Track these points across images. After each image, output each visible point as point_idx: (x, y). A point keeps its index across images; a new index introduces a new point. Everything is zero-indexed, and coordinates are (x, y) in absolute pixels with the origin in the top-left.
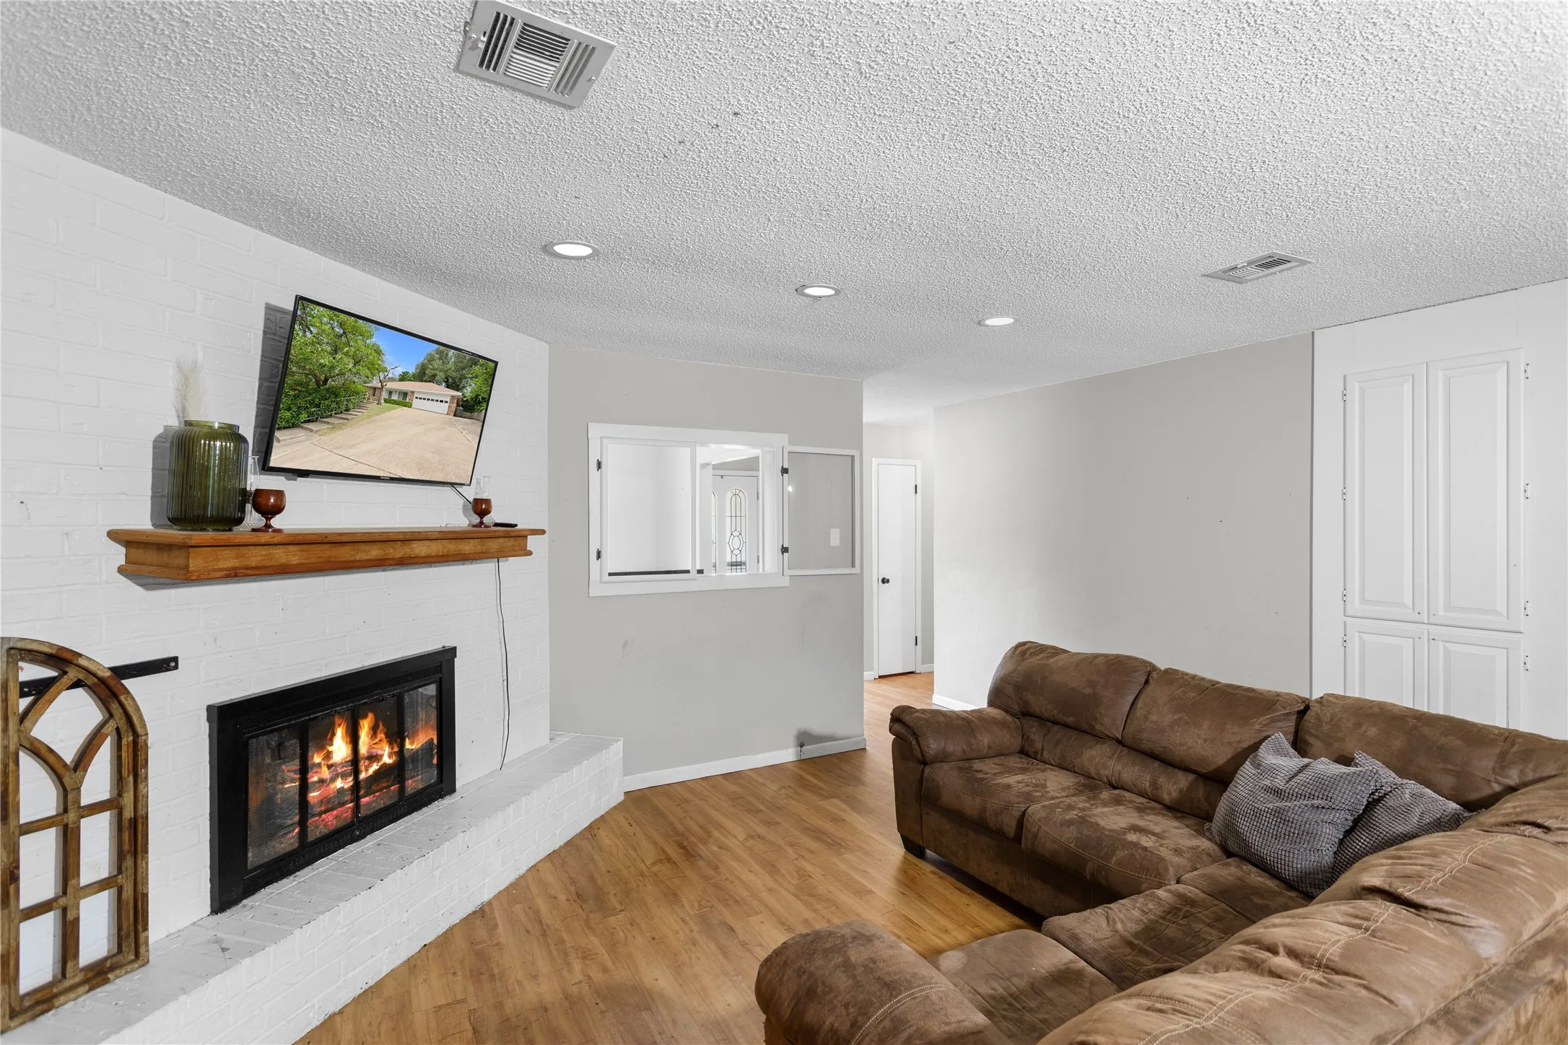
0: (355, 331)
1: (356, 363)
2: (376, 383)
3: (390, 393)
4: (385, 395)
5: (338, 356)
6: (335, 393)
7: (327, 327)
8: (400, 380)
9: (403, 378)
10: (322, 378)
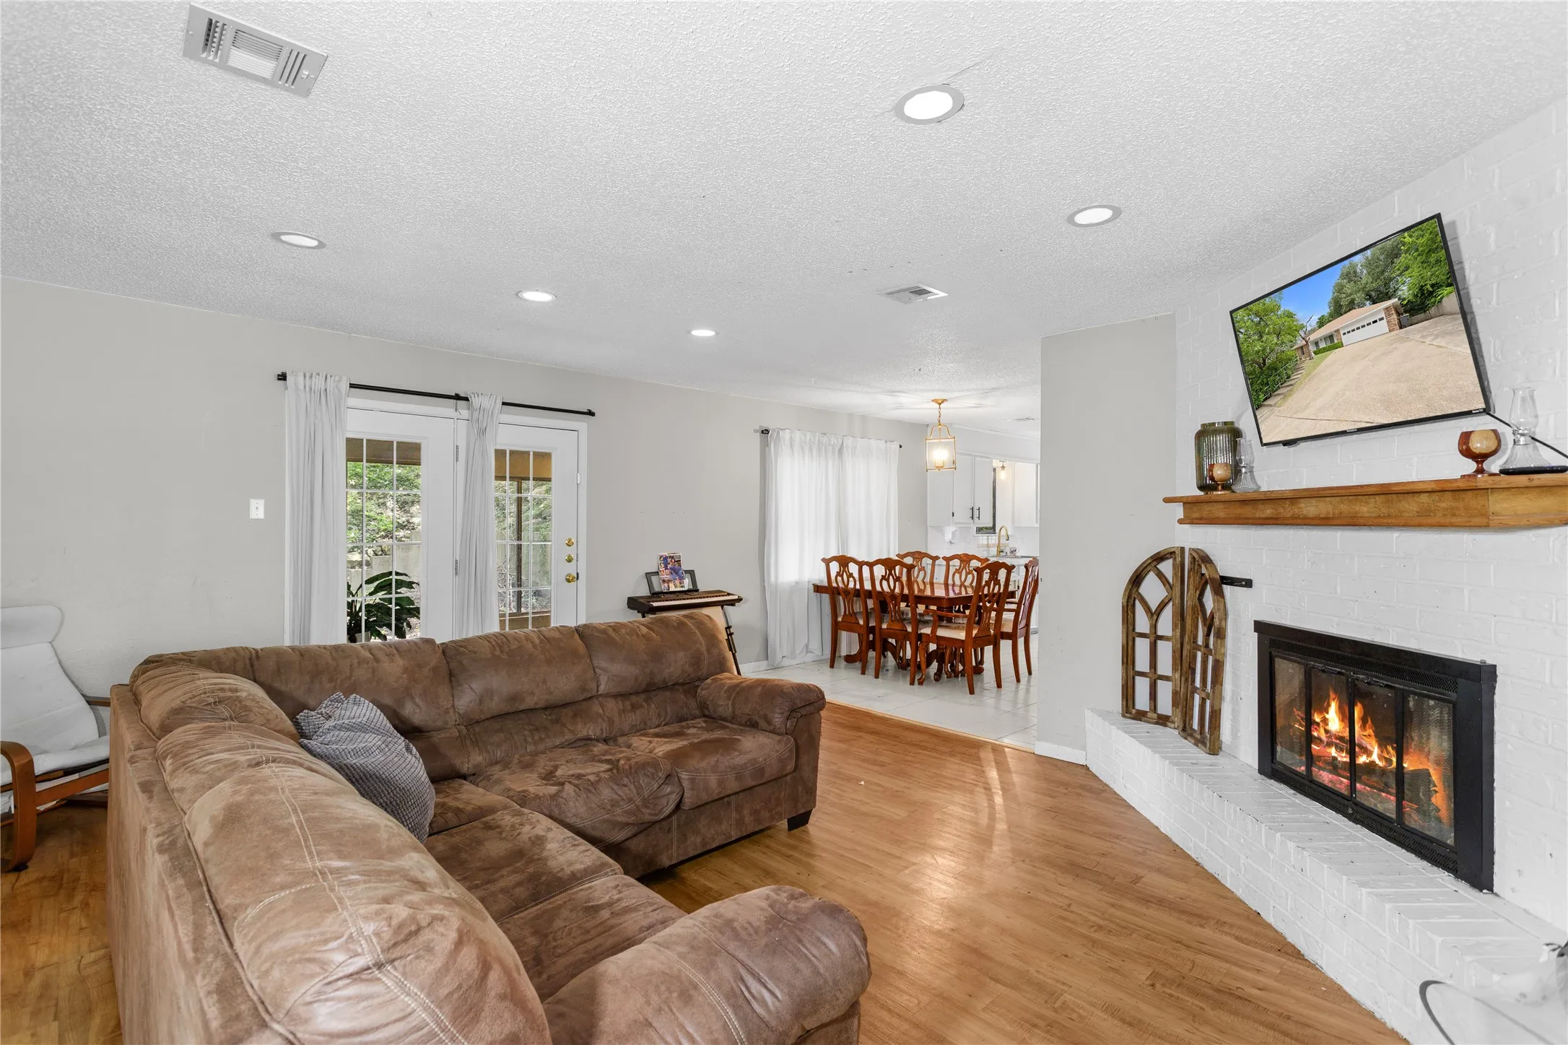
0: (1268, 311)
1: (1278, 335)
2: (1301, 343)
3: (1317, 344)
4: (1312, 348)
5: (1264, 338)
6: (1274, 368)
7: (1248, 323)
8: (1320, 327)
9: (1322, 323)
10: (1261, 361)
